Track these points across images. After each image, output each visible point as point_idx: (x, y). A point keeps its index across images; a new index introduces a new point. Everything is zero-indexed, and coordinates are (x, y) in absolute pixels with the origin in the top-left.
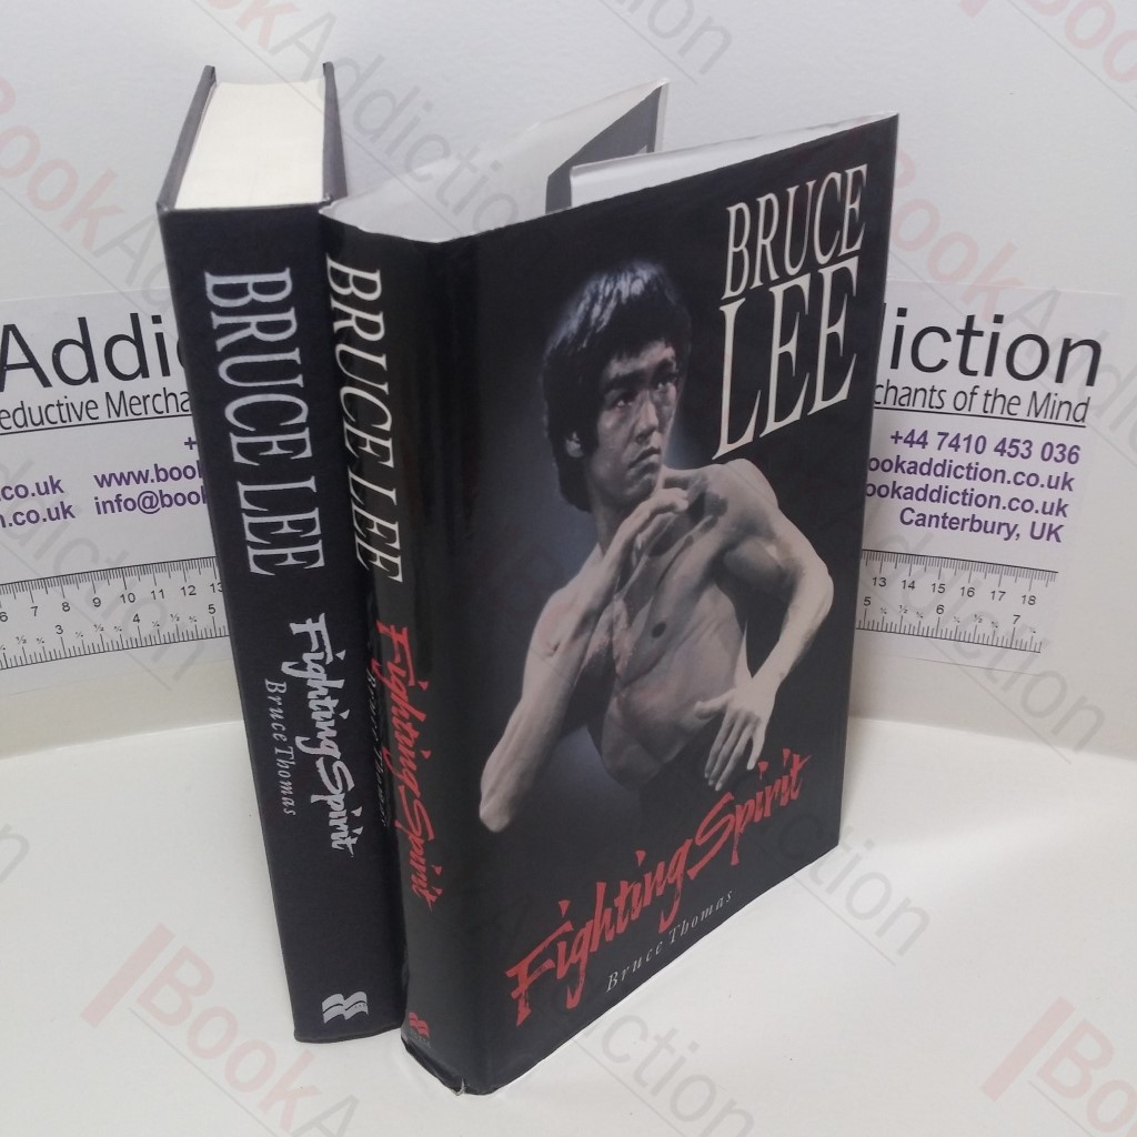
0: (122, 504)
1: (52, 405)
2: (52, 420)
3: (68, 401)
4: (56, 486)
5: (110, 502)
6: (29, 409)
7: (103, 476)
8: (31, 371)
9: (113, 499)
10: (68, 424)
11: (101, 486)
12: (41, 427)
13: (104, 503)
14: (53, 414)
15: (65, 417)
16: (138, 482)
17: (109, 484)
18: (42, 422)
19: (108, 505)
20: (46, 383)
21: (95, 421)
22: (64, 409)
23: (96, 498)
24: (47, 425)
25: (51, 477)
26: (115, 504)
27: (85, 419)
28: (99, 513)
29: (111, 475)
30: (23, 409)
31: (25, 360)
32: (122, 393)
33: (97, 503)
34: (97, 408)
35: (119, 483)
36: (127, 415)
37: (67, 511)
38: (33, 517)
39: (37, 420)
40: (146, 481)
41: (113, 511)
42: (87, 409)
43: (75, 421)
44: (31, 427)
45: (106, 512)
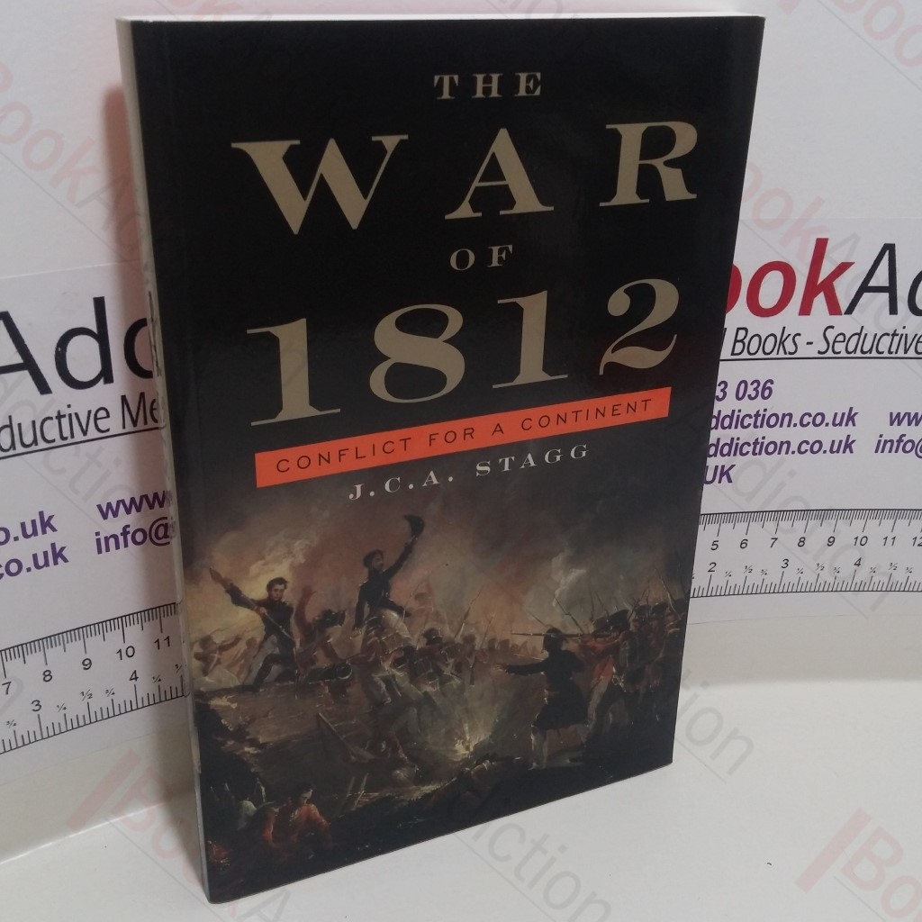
0: (129, 537)
1: (51, 418)
2: (48, 438)
3: (72, 411)
4: (47, 524)
5: (115, 537)
6: (20, 425)
7: (109, 505)
8: (25, 375)
9: (118, 531)
10: (70, 441)
11: (105, 516)
12: (34, 448)
13: (107, 539)
14: (51, 431)
15: (66, 433)
16: (151, 506)
17: (115, 514)
18: (35, 442)
19: (112, 541)
20: (43, 388)
21: (105, 435)
22: (65, 421)
23: (97, 534)
24: (42, 445)
25: (41, 514)
26: (121, 539)
27: (92, 433)
28: (100, 551)
29: (118, 502)
30: (10, 426)
31: (18, 360)
32: (142, 395)
33: (98, 541)
34: (108, 416)
35: (128, 511)
36: (146, 423)
37: (58, 555)
38: (13, 568)
39: (28, 439)
40: (161, 505)
41: (117, 547)
42: (96, 419)
43: (79, 436)
44: (20, 449)
45: (108, 550)
